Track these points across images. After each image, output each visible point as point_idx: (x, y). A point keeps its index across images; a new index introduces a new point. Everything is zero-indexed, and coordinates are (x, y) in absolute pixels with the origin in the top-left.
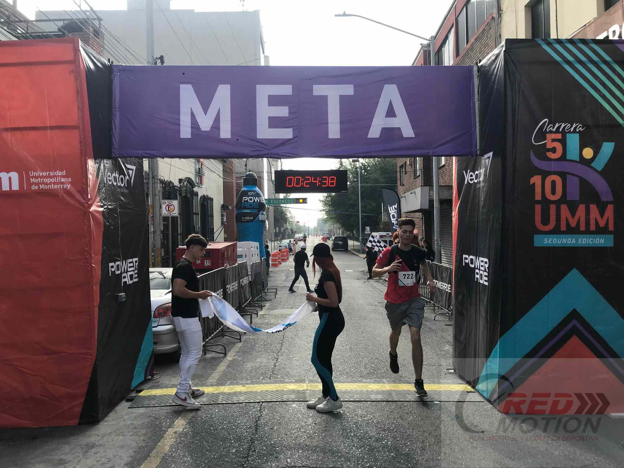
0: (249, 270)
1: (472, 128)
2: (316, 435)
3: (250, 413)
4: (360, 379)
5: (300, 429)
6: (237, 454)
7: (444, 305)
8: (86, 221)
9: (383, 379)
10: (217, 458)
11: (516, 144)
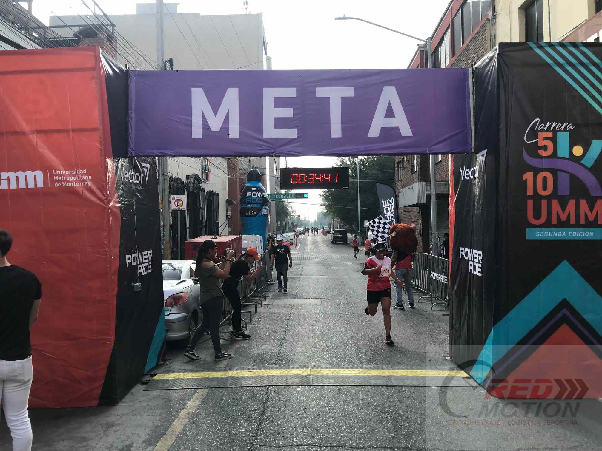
1: (467, 127)
2: (320, 416)
3: (258, 396)
4: (361, 365)
5: (305, 411)
6: (246, 433)
7: (440, 296)
8: (105, 216)
9: (382, 365)
10: (227, 437)
11: (509, 141)
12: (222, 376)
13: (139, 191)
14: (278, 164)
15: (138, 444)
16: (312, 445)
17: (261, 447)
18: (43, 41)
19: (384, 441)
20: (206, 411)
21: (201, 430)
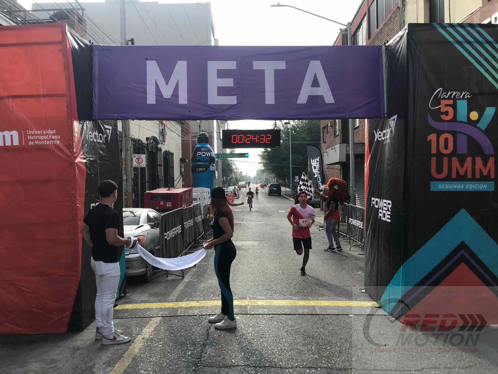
0: (202, 210)
1: (381, 96)
2: (255, 341)
3: (203, 323)
4: (290, 297)
5: (242, 336)
6: (192, 356)
7: (358, 239)
8: (72, 170)
9: (308, 296)
10: (176, 359)
11: (417, 107)
12: (173, 307)
13: (102, 149)
15: (99, 366)
16: (248, 366)
17: (204, 367)
19: (309, 362)
20: (158, 336)
21: (154, 353)
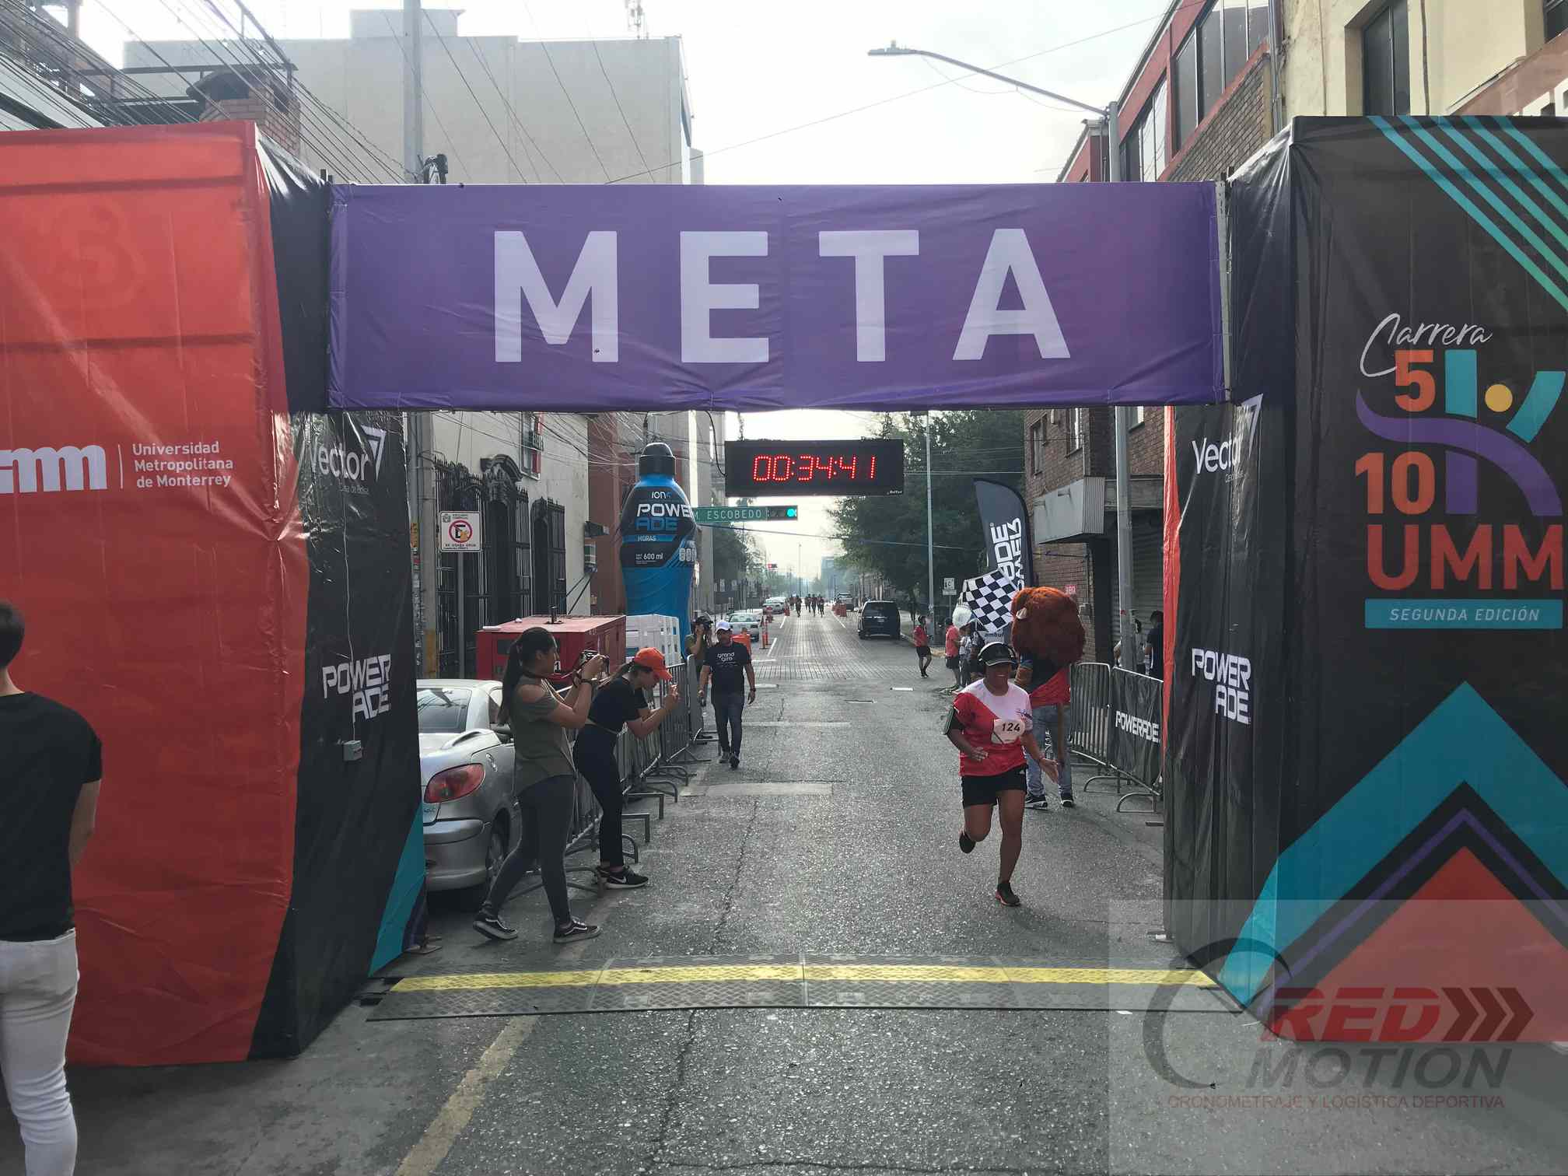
1: (1210, 336)
2: (829, 1088)
3: (666, 1034)
4: (934, 955)
5: (788, 1074)
6: (635, 1133)
7: (1142, 775)
8: (269, 566)
9: (990, 954)
10: (587, 1142)
11: (1321, 375)
12: (573, 984)
13: (356, 499)
14: (719, 431)
15: (354, 1161)
16: (807, 1164)
17: (675, 1168)
18: (105, 107)
19: (995, 1153)
20: (530, 1073)
21: (518, 1123)
